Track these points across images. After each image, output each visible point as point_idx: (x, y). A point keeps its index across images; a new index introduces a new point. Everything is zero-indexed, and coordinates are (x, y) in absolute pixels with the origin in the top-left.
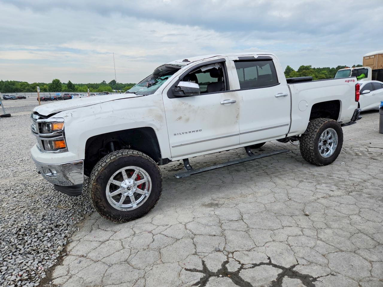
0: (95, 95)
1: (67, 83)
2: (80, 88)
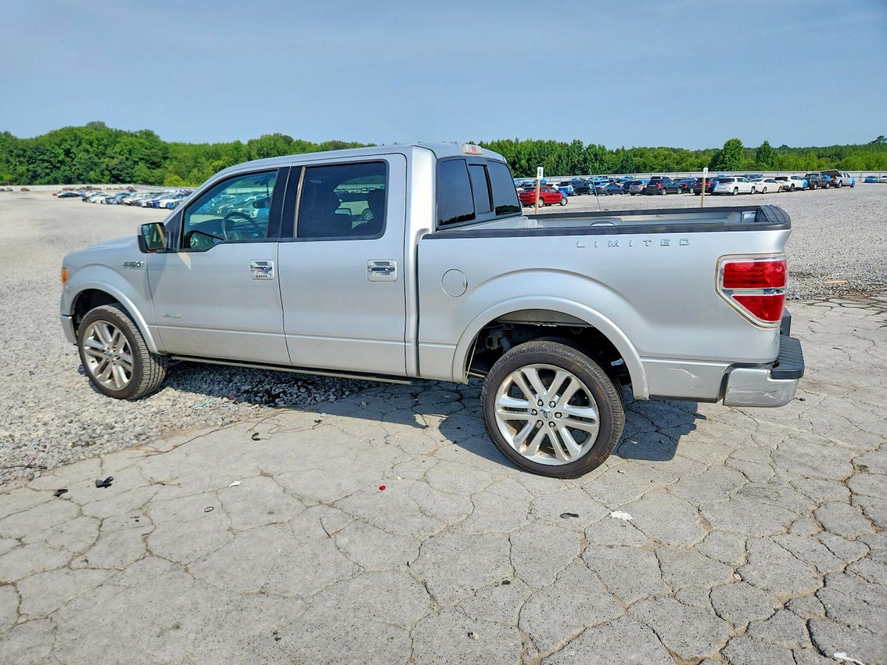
1: (757, 147)
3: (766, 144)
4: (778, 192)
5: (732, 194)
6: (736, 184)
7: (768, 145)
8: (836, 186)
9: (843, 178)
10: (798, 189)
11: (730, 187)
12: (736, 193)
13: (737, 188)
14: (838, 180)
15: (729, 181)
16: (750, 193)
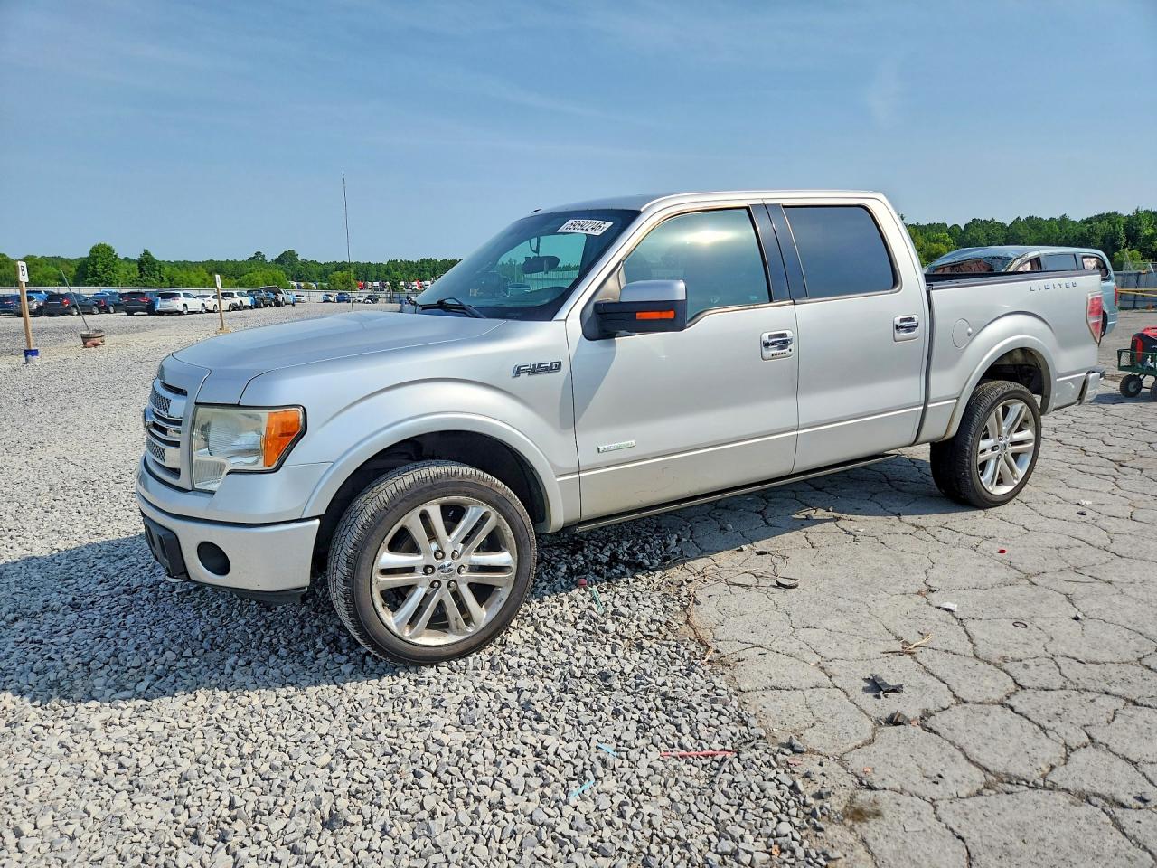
0: (235, 295)
1: (137, 257)
2: (184, 274)
3: (146, 253)
4: (229, 311)
5: (180, 313)
6: (182, 300)
7: (149, 255)
8: (278, 304)
9: (285, 296)
10: (246, 307)
11: (177, 304)
12: (185, 312)
13: (185, 305)
14: (280, 298)
15: (174, 296)
16: (201, 312)
